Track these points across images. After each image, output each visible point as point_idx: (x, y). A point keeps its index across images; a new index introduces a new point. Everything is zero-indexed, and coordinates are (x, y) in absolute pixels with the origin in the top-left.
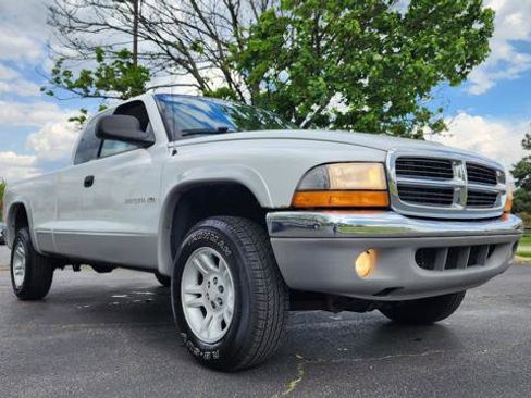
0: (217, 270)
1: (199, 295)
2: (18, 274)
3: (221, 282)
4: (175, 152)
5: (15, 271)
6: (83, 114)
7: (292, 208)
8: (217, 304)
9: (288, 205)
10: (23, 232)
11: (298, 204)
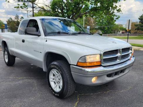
0: (58, 74)
1: (54, 79)
2: (6, 59)
3: (59, 78)
4: (46, 41)
5: (5, 58)
6: (18, 6)
7: (77, 65)
8: (58, 82)
9: (76, 64)
10: (6, 48)
11: (78, 65)
